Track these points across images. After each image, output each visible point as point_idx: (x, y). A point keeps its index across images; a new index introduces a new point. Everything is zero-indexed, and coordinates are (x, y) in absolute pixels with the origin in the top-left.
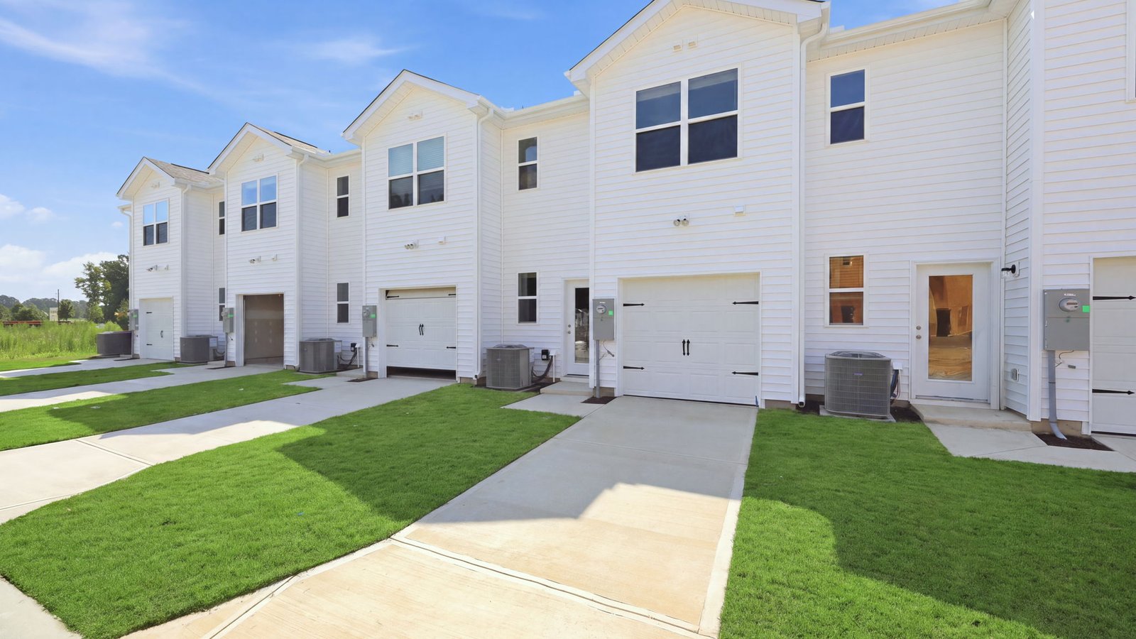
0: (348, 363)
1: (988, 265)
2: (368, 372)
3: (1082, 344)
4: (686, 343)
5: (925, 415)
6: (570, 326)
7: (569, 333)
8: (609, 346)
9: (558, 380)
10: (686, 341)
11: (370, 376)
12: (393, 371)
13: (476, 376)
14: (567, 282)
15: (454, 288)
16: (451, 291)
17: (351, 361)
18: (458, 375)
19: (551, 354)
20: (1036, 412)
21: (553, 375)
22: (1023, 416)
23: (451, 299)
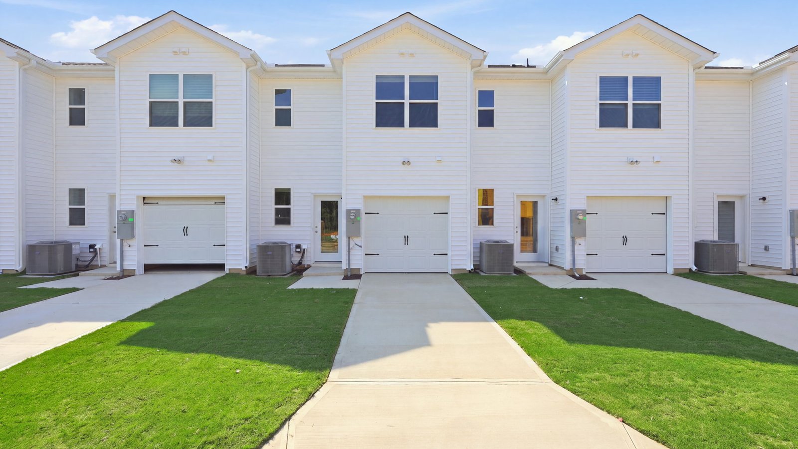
0: (87, 263)
1: (544, 196)
2: (123, 270)
3: (584, 235)
4: (406, 238)
5: (527, 271)
6: (316, 227)
7: (316, 232)
8: (357, 240)
9: (309, 266)
10: (406, 236)
11: (125, 274)
12: (150, 268)
13: (246, 267)
14: (316, 196)
15: (223, 198)
16: (220, 201)
17: (92, 260)
18: (227, 267)
19: (304, 247)
20: (568, 266)
21: (306, 262)
22: (562, 268)
23: (220, 206)
